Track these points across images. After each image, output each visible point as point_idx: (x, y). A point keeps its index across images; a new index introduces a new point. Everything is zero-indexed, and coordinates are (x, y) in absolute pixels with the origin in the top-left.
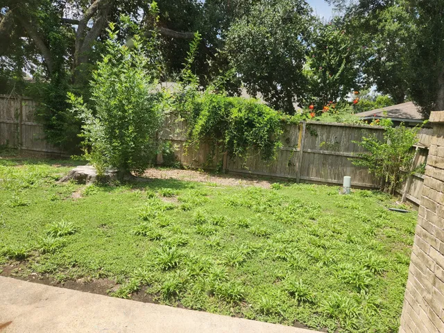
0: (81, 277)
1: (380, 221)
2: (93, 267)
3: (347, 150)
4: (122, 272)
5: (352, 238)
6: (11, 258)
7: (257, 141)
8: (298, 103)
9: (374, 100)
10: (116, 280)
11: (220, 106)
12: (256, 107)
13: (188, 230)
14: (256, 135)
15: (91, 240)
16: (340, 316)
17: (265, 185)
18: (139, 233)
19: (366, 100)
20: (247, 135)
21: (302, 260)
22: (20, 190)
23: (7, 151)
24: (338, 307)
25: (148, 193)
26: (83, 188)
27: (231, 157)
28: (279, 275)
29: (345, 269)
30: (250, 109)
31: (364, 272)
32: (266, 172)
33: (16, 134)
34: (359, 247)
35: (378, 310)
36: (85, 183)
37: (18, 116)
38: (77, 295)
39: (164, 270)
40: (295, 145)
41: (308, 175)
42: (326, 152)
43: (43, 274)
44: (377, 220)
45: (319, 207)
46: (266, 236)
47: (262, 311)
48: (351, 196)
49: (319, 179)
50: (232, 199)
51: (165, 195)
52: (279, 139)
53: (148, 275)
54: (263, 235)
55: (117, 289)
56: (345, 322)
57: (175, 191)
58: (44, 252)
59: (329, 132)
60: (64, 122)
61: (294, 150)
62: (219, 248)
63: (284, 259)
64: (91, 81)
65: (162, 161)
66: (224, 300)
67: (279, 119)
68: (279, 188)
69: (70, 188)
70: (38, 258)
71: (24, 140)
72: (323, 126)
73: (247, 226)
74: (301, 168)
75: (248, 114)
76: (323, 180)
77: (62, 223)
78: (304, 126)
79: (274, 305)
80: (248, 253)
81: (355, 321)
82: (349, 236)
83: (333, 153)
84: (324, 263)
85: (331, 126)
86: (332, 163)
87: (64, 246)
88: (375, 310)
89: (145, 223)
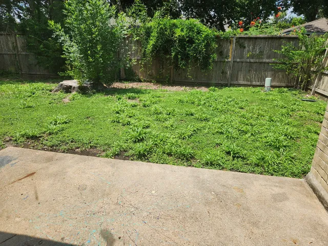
0: (78, 148)
1: (294, 107)
2: (85, 142)
3: (269, 57)
4: (106, 144)
5: (273, 119)
6: (28, 138)
7: (196, 55)
8: (228, 25)
9: (290, 22)
10: (102, 149)
11: (166, 28)
12: (195, 26)
13: (150, 119)
14: (195, 50)
15: (81, 127)
16: (264, 165)
17: (204, 90)
18: (115, 122)
19: (283, 23)
20: (189, 51)
21: (235, 133)
22: (26, 98)
23: (12, 75)
24: (263, 159)
25: (117, 97)
26: (70, 96)
27: (177, 70)
28: (218, 142)
29: (268, 137)
30: (190, 29)
31: (282, 138)
32: (204, 80)
33: (16, 63)
34: (278, 124)
35: (293, 160)
36: (70, 92)
37: (15, 48)
38: (77, 157)
39: (135, 142)
40: (227, 57)
41: (237, 80)
42: (252, 60)
43: (51, 147)
44: (292, 106)
45: (247, 100)
46: (206, 120)
47: (207, 164)
48: (271, 92)
49: (246, 83)
50: (180, 98)
51: (129, 98)
52: (214, 52)
53: (125, 146)
54: (204, 120)
55: (104, 154)
56: (269, 168)
57: (136, 95)
58: (50, 134)
59: (255, 44)
60: (49, 49)
61: (226, 60)
62: (173, 128)
63: (222, 133)
64: (64, 10)
65: (125, 77)
66: (180, 158)
67: (214, 35)
68: (214, 91)
69: (61, 96)
70: (47, 138)
71: (22, 66)
72: (250, 38)
73: (192, 115)
74: (232, 75)
75: (189, 33)
76: (249, 83)
77: (59, 116)
78: (234, 40)
79: (216, 159)
80: (194, 130)
81: (276, 167)
82: (270, 117)
83: (257, 61)
84: (252, 134)
85: (256, 38)
86: (256, 68)
87: (63, 130)
88: (291, 161)
89: (118, 115)
